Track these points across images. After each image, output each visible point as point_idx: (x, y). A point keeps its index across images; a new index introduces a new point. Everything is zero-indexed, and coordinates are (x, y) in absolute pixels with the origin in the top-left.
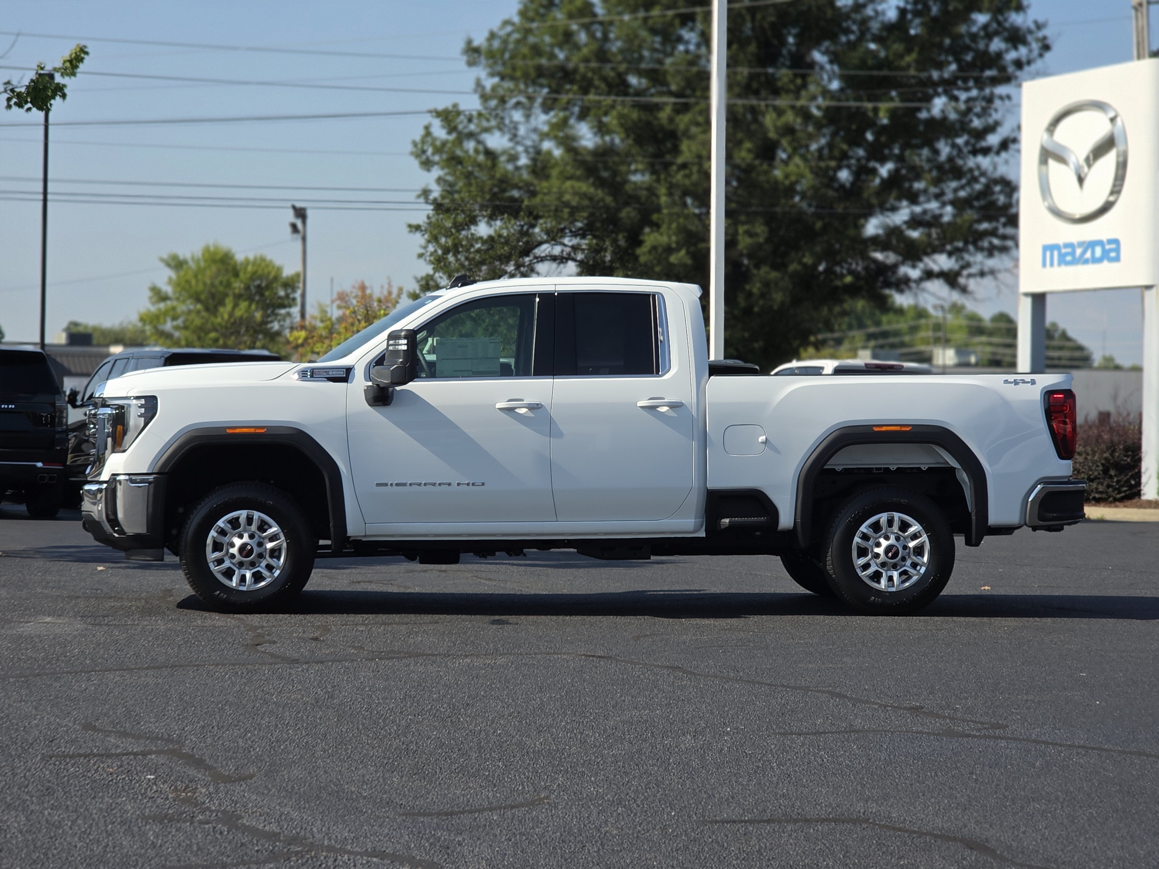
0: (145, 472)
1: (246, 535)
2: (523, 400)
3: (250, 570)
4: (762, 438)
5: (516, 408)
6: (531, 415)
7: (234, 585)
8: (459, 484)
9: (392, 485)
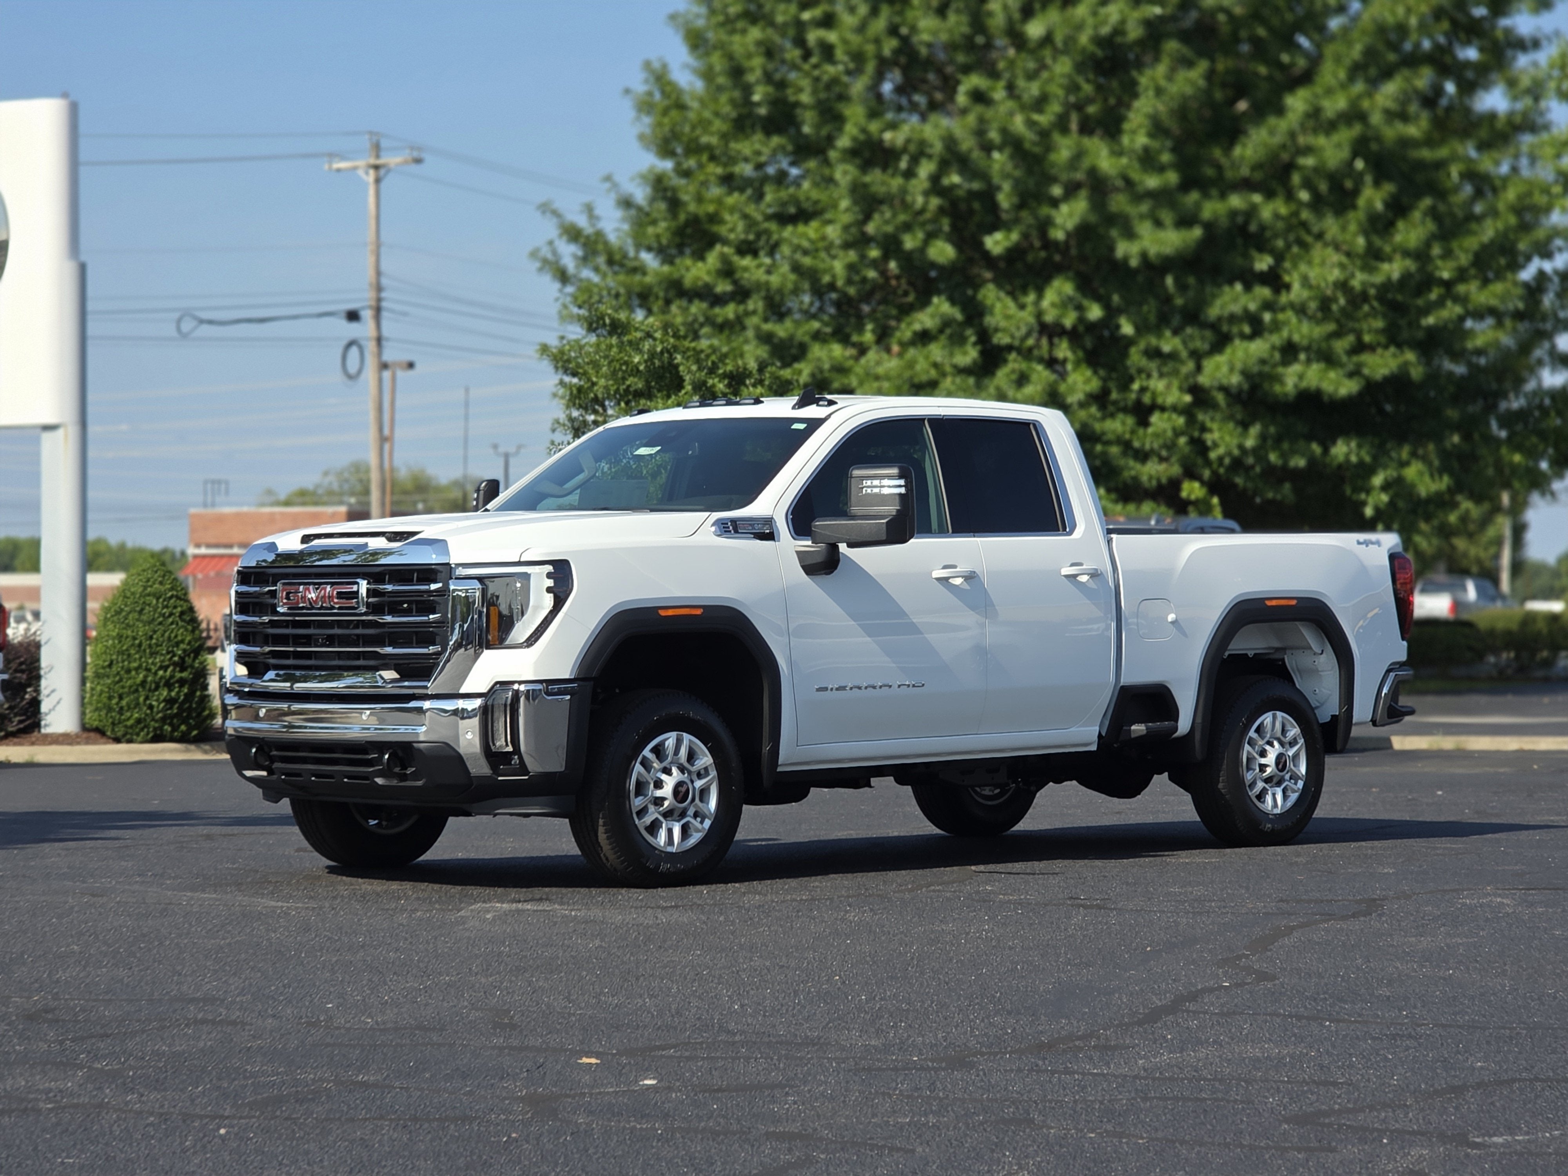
0: (567, 677)
1: (675, 770)
2: (955, 567)
3: (678, 821)
4: (1171, 617)
5: (949, 578)
6: (966, 586)
7: (662, 844)
8: (899, 686)
9: (832, 689)
